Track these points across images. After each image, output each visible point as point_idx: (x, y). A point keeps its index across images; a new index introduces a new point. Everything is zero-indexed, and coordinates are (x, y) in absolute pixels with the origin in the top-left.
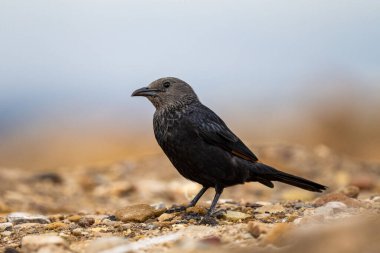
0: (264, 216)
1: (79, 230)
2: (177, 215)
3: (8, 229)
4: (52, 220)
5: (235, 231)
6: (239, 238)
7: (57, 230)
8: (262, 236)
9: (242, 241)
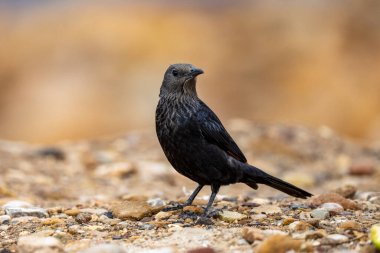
0: (260, 217)
1: (75, 227)
2: (174, 214)
3: (6, 222)
4: (50, 214)
5: (230, 235)
6: (233, 244)
7: (54, 226)
8: (256, 242)
9: (236, 246)
